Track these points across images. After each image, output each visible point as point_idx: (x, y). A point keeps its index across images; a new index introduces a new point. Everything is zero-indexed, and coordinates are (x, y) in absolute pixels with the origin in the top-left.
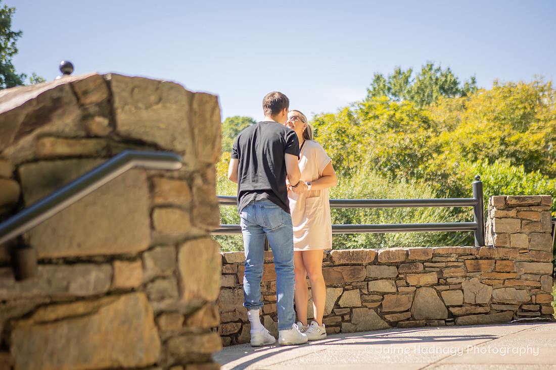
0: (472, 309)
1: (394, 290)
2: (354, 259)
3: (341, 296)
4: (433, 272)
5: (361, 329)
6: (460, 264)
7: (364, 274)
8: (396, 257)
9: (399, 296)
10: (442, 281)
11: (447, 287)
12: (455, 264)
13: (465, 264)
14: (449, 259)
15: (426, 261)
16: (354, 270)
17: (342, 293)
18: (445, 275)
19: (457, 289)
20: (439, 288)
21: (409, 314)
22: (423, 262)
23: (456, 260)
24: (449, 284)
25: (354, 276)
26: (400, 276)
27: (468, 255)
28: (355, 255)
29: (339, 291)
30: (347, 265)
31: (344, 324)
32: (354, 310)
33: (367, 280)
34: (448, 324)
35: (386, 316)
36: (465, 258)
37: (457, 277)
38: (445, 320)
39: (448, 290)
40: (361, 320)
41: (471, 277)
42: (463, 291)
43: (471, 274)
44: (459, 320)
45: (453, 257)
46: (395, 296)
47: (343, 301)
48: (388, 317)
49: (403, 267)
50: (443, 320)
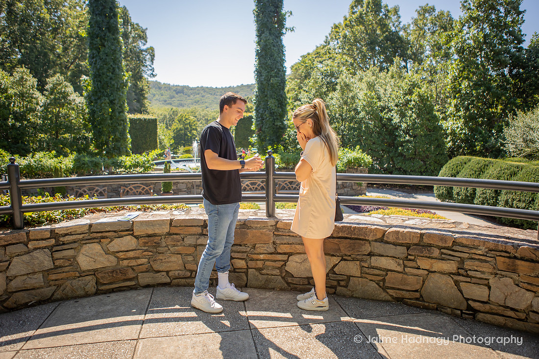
0: (501, 310)
1: (399, 269)
2: (355, 234)
3: (337, 264)
4: (451, 260)
5: (357, 295)
6: (489, 259)
7: (367, 249)
8: (406, 238)
9: (405, 276)
10: (461, 272)
11: (468, 280)
12: (481, 257)
13: (496, 260)
14: (473, 251)
15: (444, 248)
16: (354, 243)
17: (339, 262)
18: (466, 267)
19: (481, 284)
20: (456, 278)
21: (417, 295)
22: (440, 248)
23: (485, 254)
24: (471, 277)
25: (353, 249)
26: (409, 257)
27: (502, 251)
28: (357, 230)
29: (335, 260)
30: (346, 238)
31: (339, 288)
32: (351, 278)
33: (371, 254)
34: (464, 315)
35: (388, 290)
36: (498, 254)
37: (483, 272)
38: (461, 311)
39: (469, 282)
40: (358, 288)
41: (503, 276)
42: (489, 288)
43: (503, 273)
44: (480, 316)
45: (480, 250)
46: (401, 275)
47: (339, 269)
48: (391, 292)
49: (415, 249)
50: (459, 310)
